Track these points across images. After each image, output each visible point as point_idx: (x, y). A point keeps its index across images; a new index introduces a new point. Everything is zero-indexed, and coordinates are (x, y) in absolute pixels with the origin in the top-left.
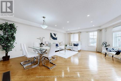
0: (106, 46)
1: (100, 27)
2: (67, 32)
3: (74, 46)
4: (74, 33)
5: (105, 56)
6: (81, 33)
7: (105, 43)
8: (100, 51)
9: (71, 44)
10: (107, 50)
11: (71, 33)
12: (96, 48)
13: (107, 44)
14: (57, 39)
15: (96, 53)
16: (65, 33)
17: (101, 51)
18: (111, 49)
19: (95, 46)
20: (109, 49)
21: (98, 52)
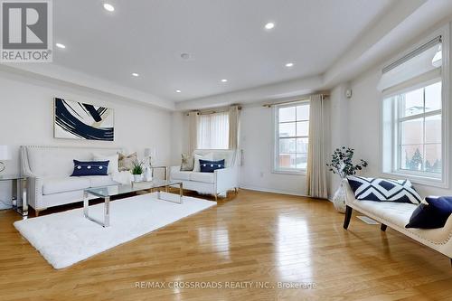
0: (348, 171)
1: (322, 75)
2: (177, 103)
3: (203, 170)
4: (213, 112)
5: (346, 226)
6: (240, 109)
7: (343, 151)
8: (325, 196)
9: (191, 160)
10: (354, 191)
11: (199, 112)
12: (306, 178)
13: (355, 161)
14: (111, 138)
15: (307, 204)
16: (171, 113)
17: (329, 194)
18: (375, 184)
19: (303, 170)
20: (366, 185)
21: (316, 200)
